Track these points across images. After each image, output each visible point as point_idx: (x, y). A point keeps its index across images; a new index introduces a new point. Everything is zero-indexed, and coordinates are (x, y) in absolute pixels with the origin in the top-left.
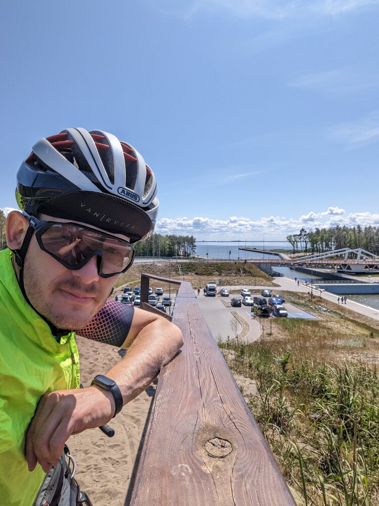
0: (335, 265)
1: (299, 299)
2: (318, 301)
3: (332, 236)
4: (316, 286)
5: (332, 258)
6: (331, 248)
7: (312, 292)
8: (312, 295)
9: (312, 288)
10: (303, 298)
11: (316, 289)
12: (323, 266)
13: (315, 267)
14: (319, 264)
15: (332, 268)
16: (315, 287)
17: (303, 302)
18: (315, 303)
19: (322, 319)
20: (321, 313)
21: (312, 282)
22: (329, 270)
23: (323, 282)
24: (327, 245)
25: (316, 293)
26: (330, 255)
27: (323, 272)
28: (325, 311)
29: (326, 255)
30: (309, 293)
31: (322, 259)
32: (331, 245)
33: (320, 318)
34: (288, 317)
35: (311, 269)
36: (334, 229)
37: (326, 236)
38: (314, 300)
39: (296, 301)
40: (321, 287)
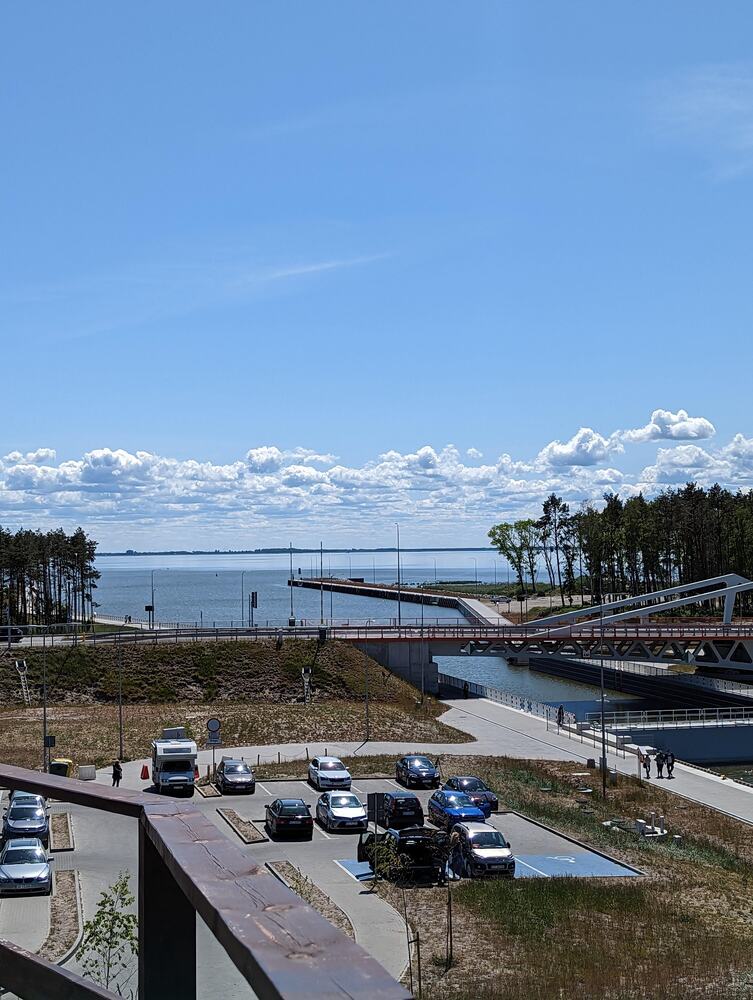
0: (688, 643)
1: (554, 791)
2: (632, 798)
3: (669, 528)
4: (616, 733)
5: (672, 615)
6: (667, 574)
7: (603, 760)
8: (604, 770)
9: (604, 741)
10: (569, 787)
11: (620, 746)
12: (639, 650)
13: (610, 656)
14: (624, 640)
15: (678, 655)
16: (612, 738)
17: (570, 803)
18: (618, 805)
19: (656, 877)
20: (648, 851)
21: (601, 716)
22: (665, 666)
23: (645, 715)
24: (651, 563)
25: (624, 763)
26: (663, 605)
27: (642, 672)
28: (662, 840)
29: (650, 603)
30: (591, 763)
31: (635, 621)
32: (667, 561)
33: (647, 875)
34: (517, 875)
35: (597, 662)
36: (675, 498)
37: (648, 525)
38: (613, 793)
39: (545, 799)
40: (639, 737)
